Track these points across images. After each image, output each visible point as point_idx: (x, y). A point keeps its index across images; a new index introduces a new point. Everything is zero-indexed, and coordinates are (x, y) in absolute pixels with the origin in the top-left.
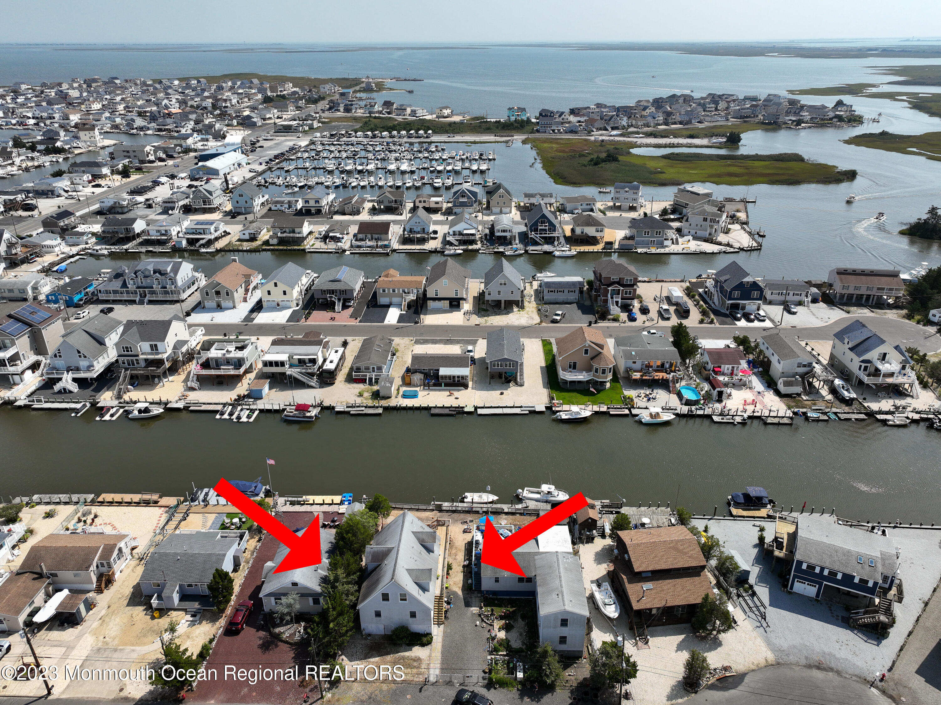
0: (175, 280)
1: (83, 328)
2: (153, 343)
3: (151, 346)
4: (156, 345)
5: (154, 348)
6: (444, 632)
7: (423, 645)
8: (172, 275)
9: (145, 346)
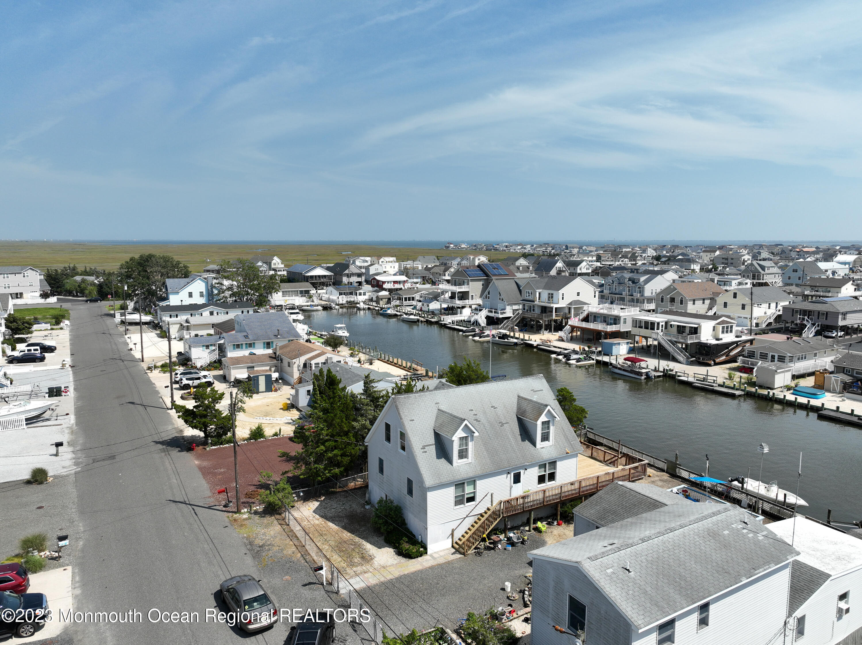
0: (643, 288)
1: (515, 280)
2: (551, 292)
3: (549, 294)
4: (552, 294)
5: (551, 297)
6: (449, 563)
7: (400, 553)
8: (643, 284)
9: (545, 294)
